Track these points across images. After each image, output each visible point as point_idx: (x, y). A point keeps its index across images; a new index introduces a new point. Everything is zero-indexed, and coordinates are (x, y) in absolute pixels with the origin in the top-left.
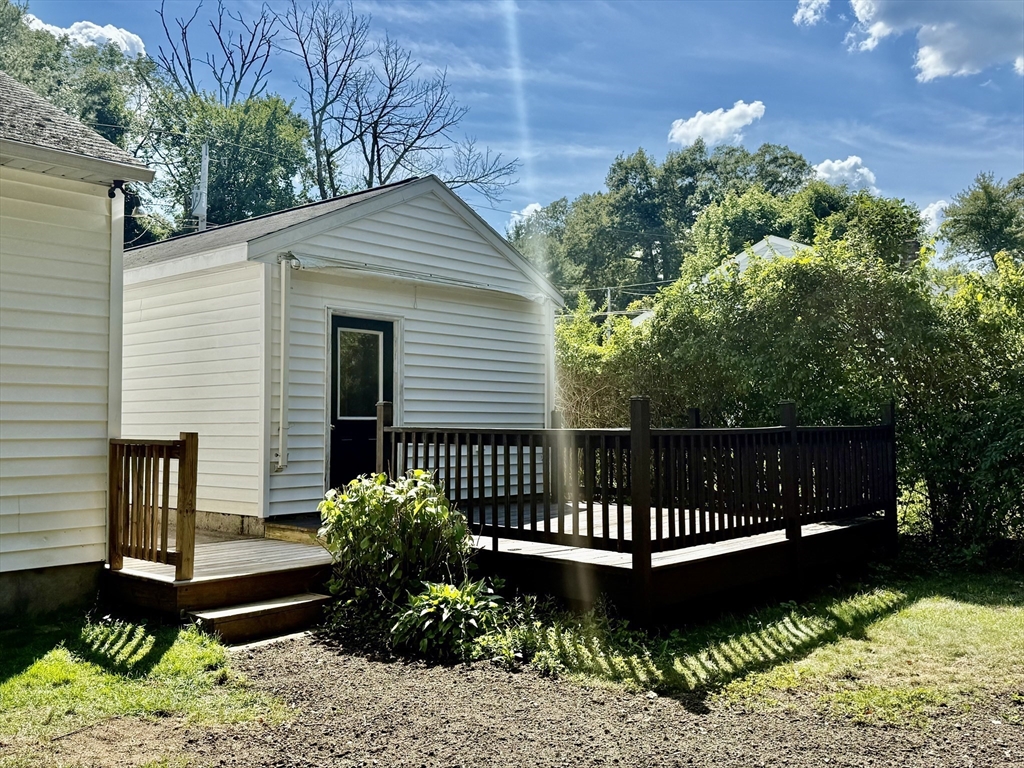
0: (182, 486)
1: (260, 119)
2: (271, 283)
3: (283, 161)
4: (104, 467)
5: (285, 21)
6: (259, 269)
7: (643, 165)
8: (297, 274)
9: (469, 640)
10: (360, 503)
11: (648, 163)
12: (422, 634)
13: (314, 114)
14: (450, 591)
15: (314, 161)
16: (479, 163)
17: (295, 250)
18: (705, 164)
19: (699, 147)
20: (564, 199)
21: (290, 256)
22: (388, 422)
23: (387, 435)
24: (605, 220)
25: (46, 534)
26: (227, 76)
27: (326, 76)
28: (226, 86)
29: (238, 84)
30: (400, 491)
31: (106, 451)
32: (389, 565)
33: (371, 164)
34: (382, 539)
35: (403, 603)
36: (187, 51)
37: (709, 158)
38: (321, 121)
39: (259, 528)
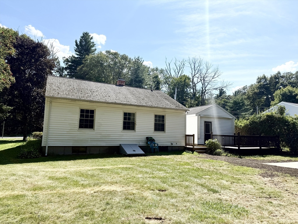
0: (193, 139)
1: (183, 80)
2: (198, 118)
3: (186, 86)
4: (185, 137)
5: (188, 61)
6: (197, 117)
7: (265, 77)
8: (201, 117)
9: (221, 154)
10: (210, 142)
11: (266, 77)
12: (217, 153)
13: (192, 77)
14: (219, 150)
15: (192, 85)
16: (225, 83)
17: (200, 114)
18: (281, 76)
19: (279, 73)
20: (246, 86)
21: (200, 115)
22: (212, 134)
23: (212, 135)
24: (256, 91)
25: (180, 143)
26: (177, 71)
27: (195, 70)
28: (176, 73)
29: (178, 73)
30: (214, 141)
31: (185, 136)
32: (213, 148)
33: (203, 85)
34: (212, 145)
35: (215, 151)
36: (170, 68)
37: (282, 75)
38: (194, 78)
39: (197, 145)
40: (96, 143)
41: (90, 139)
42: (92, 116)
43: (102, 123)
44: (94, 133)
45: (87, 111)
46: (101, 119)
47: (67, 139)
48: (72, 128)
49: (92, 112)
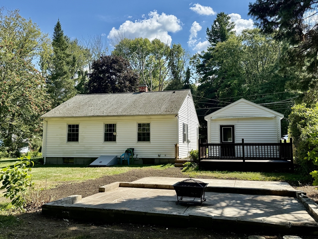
2: (209, 122)
21: (211, 118)
40: (80, 155)
41: (75, 151)
42: (77, 131)
43: (85, 136)
44: (79, 146)
45: (73, 126)
46: (84, 133)
47: (58, 151)
48: (62, 142)
49: (77, 126)
